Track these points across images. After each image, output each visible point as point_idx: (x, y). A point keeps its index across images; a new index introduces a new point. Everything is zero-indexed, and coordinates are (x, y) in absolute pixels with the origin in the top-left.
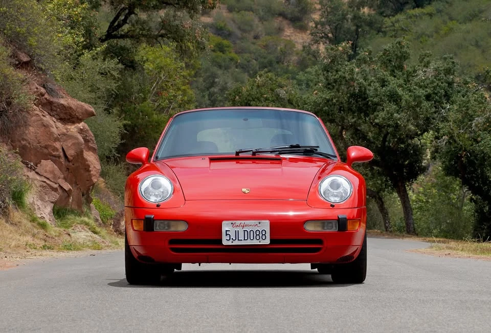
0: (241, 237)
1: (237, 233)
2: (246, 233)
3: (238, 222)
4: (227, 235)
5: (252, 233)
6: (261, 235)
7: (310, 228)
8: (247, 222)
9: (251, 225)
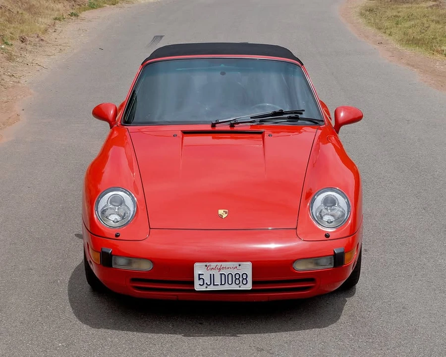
0: (217, 282)
1: (212, 277)
2: (223, 276)
3: (213, 264)
4: (200, 279)
5: (230, 276)
6: (241, 279)
7: (300, 267)
8: (224, 264)
9: (230, 267)
